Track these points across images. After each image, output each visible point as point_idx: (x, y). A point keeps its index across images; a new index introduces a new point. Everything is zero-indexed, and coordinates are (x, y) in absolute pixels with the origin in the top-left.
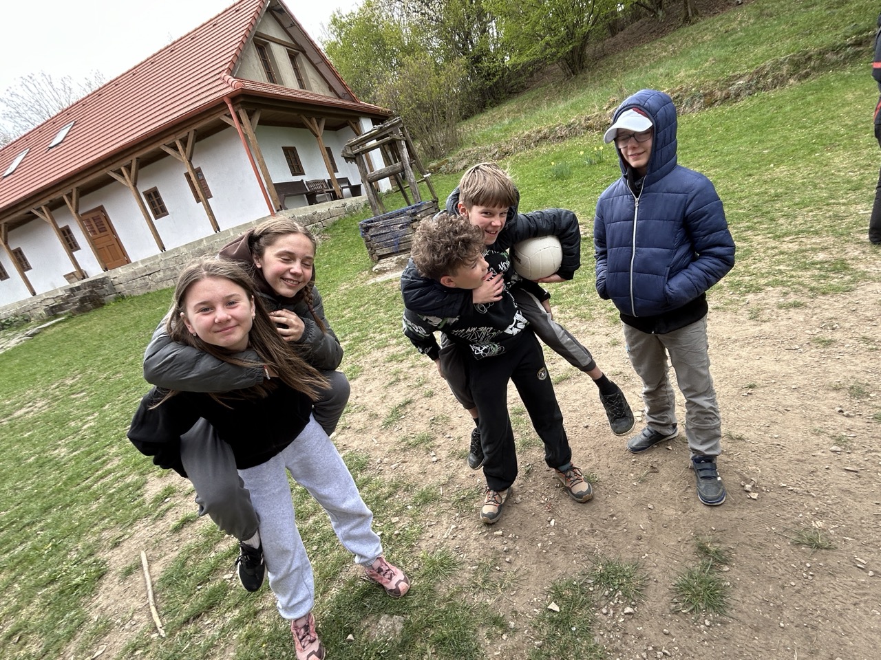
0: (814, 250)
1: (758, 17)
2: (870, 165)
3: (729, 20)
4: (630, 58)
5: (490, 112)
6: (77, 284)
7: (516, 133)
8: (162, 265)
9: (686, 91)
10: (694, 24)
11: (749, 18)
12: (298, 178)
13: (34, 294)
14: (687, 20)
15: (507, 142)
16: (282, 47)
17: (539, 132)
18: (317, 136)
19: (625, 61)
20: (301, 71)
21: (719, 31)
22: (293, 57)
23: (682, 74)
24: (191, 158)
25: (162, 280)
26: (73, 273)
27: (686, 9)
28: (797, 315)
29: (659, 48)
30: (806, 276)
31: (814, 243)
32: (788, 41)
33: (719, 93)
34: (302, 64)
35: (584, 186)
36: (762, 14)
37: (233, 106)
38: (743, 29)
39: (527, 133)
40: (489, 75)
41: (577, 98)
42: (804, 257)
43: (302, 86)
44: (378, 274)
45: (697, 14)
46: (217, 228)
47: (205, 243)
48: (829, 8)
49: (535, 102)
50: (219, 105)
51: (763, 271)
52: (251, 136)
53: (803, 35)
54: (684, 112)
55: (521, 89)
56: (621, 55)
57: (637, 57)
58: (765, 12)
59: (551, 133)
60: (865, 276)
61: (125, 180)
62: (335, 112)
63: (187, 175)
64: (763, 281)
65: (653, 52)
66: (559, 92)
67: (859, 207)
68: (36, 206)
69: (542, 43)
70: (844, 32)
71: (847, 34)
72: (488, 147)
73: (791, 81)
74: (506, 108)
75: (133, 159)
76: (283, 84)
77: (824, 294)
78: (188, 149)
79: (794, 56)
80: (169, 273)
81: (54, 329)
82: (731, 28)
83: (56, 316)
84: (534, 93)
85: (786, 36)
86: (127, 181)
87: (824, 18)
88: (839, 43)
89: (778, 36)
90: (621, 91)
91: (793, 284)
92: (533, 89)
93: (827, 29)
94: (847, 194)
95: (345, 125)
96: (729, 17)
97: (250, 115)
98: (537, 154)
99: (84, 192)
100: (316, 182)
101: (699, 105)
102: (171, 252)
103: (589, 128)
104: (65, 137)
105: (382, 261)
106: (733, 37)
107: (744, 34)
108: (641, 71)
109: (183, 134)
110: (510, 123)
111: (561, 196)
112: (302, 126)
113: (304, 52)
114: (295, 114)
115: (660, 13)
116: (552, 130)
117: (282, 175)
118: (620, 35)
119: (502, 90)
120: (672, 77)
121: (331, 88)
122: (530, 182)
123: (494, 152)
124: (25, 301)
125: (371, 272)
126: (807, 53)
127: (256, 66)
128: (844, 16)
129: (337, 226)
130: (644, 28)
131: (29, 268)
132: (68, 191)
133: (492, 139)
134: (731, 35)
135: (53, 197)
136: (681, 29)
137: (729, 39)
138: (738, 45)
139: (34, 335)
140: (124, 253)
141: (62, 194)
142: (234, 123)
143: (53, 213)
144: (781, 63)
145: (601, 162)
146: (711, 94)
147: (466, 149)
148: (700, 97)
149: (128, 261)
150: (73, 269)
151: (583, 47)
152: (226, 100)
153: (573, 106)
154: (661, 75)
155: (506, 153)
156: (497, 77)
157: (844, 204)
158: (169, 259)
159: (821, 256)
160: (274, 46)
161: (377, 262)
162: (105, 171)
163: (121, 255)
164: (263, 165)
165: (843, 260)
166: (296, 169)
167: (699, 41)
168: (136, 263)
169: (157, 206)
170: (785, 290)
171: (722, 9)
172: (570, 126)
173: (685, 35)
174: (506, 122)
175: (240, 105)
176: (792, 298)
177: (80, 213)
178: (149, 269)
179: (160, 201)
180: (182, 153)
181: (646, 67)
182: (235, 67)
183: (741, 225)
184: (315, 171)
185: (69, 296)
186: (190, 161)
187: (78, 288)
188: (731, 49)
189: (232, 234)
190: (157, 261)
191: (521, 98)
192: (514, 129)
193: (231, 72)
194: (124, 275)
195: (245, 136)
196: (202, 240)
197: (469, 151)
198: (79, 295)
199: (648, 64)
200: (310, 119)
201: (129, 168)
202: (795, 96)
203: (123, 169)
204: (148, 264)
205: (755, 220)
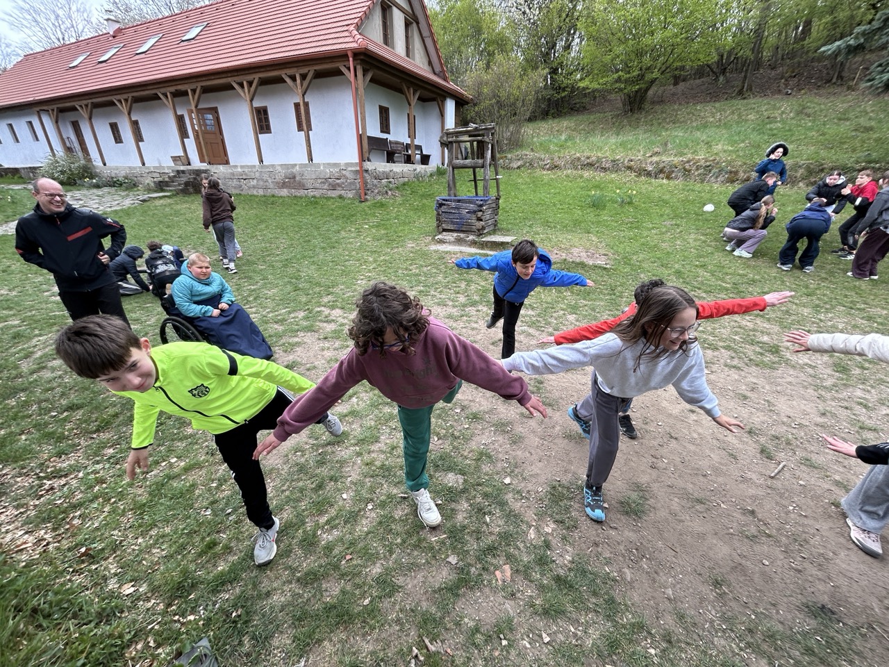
0: (762, 332)
1: (799, 113)
2: (827, 279)
3: (775, 108)
4: (682, 112)
5: (550, 122)
6: (182, 168)
7: (569, 152)
8: (257, 175)
9: (718, 163)
10: (744, 98)
11: (791, 112)
12: (384, 136)
13: (144, 164)
14: (740, 93)
15: (559, 157)
16: (402, 13)
17: (588, 158)
18: (410, 105)
19: (677, 114)
20: (410, 40)
21: (762, 115)
22: (407, 25)
23: (720, 147)
24: (305, 93)
25: (254, 187)
26: (179, 157)
27: (744, 83)
28: (735, 375)
29: (709, 111)
30: (750, 350)
31: (764, 327)
32: (813, 148)
33: (742, 174)
34: (413, 34)
35: (612, 221)
36: (801, 112)
37: (354, 60)
38: (782, 121)
39: (578, 155)
40: (560, 89)
41: (629, 136)
42: (754, 335)
43: (408, 55)
44: (438, 242)
45: (751, 90)
46: (311, 159)
47: (297, 168)
48: (856, 130)
49: (591, 126)
50: (342, 56)
51: (724, 336)
52: (361, 91)
53: (826, 148)
54: (709, 181)
55: (581, 109)
56: (676, 107)
57: (688, 114)
58: (805, 111)
59: (598, 162)
60: (787, 362)
61: (244, 92)
62: (429, 87)
63: (297, 106)
64: (721, 344)
65: (702, 114)
66: (614, 124)
67: (805, 310)
68: (163, 90)
69: (616, 76)
70: (858, 158)
71: (859, 160)
72: (543, 156)
73: (801, 184)
74: (565, 123)
75: (256, 77)
76: (393, 49)
77: (757, 365)
78: (306, 83)
79: (812, 164)
80: (261, 183)
81: (161, 201)
82: (773, 115)
83: (162, 190)
84: (592, 117)
85: (812, 143)
86: (245, 94)
87: (848, 138)
88: (849, 165)
89: (806, 140)
90: (666, 144)
91: (741, 352)
92: (590, 113)
93: (847, 148)
94: (801, 296)
95: (433, 100)
96: (775, 105)
97: (365, 72)
98: (581, 177)
99: (206, 90)
100: (397, 143)
101: (723, 179)
102: (267, 167)
103: (630, 168)
104: (197, 35)
105: (444, 233)
106: (771, 126)
107: (781, 126)
108: (687, 129)
109: (304, 70)
110: (566, 140)
111: (593, 223)
112: (400, 91)
113: (418, 23)
114: (399, 81)
115: (721, 78)
116: (599, 160)
117: (374, 131)
118: (682, 86)
119: (566, 105)
120: (711, 146)
121: (430, 63)
122: (571, 202)
123: (546, 162)
124: (135, 168)
125: (433, 239)
126: (822, 165)
127: (377, 26)
128: (864, 142)
129: (406, 187)
130: (703, 87)
131: (142, 140)
132: (193, 86)
133: (547, 150)
134: (770, 123)
135: (179, 87)
136: (734, 101)
137: (768, 126)
138: (773, 135)
139: (144, 201)
140: (226, 154)
141: (187, 87)
142: (351, 76)
143: (175, 99)
144: (800, 167)
145: (630, 203)
146: (736, 173)
147: (524, 152)
148: (726, 173)
149: (227, 163)
150: (182, 154)
151: (647, 90)
152: (350, 54)
153: (623, 144)
154: (703, 141)
155: (556, 167)
156: (566, 93)
157: (796, 304)
158: (265, 173)
159: (765, 338)
160: (395, 10)
161: (440, 233)
162: (229, 80)
163: (223, 154)
164: (364, 119)
165: (778, 346)
166: (385, 128)
167: (743, 117)
168: (236, 167)
169: (262, 122)
170: (733, 355)
171: (773, 94)
172: (615, 161)
173: (734, 108)
174: (563, 138)
175: (359, 61)
176: (736, 362)
177: (199, 107)
178: (246, 174)
179: (267, 119)
180: (299, 87)
181: (692, 127)
182: (362, 24)
183: (720, 296)
184: (398, 134)
185: (175, 176)
186: (303, 95)
187: (183, 172)
188: (766, 137)
189: (322, 168)
190: (254, 170)
191: (580, 117)
192: (568, 147)
193: (358, 27)
194: (223, 173)
195: (357, 89)
196: (296, 165)
197: (527, 155)
198: (184, 179)
199: (694, 124)
200: (408, 88)
201: (250, 83)
202: (798, 199)
203: (245, 83)
204: (246, 170)
205: (731, 295)
